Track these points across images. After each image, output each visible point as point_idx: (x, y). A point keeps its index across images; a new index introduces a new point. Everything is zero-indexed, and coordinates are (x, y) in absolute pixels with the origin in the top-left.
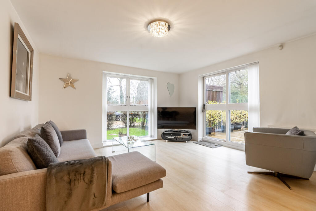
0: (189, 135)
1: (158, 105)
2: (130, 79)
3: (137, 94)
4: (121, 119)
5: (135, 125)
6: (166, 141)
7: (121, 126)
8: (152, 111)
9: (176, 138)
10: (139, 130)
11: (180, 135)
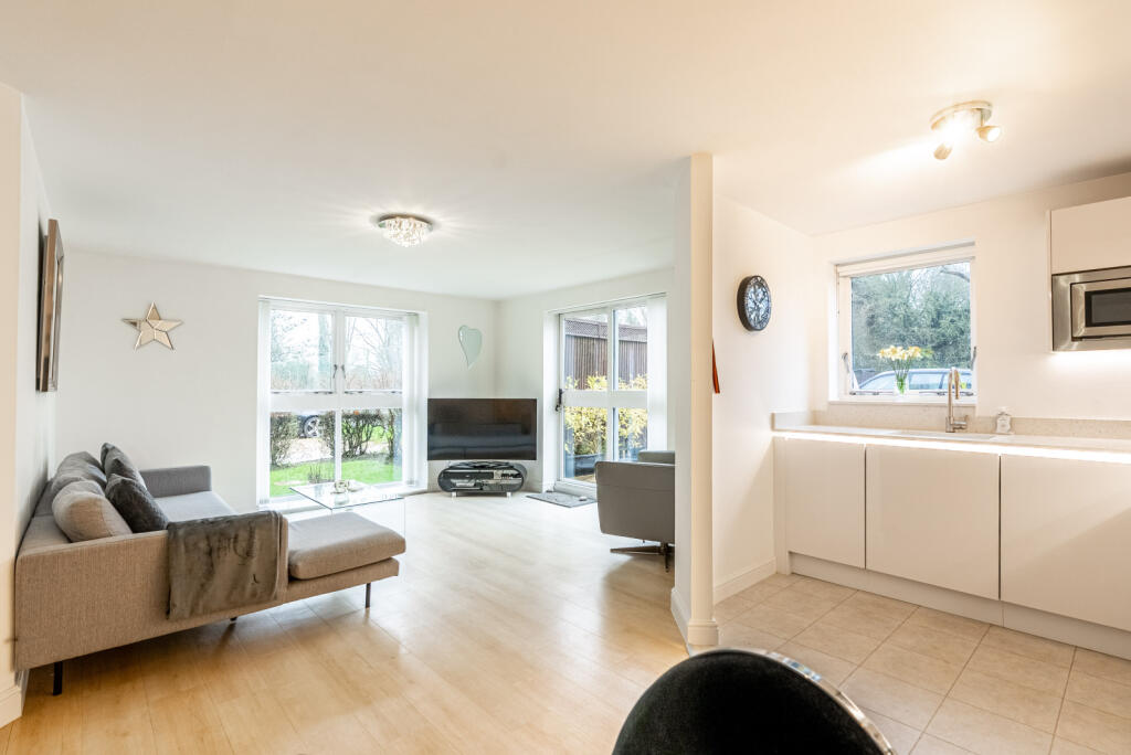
0: (515, 476)
1: (430, 391)
2: (346, 314)
3: (383, 337)
4: (320, 431)
5: (368, 451)
6: (451, 496)
7: (317, 455)
8: (414, 407)
9: (481, 485)
10: (378, 466)
11: (491, 476)
